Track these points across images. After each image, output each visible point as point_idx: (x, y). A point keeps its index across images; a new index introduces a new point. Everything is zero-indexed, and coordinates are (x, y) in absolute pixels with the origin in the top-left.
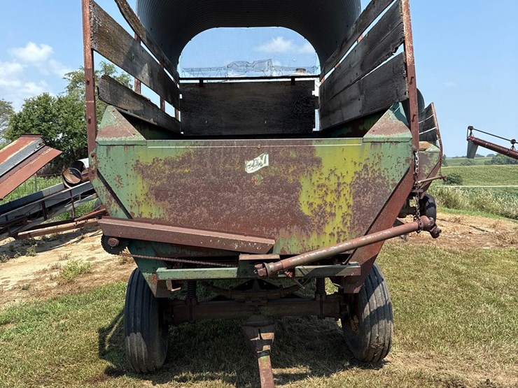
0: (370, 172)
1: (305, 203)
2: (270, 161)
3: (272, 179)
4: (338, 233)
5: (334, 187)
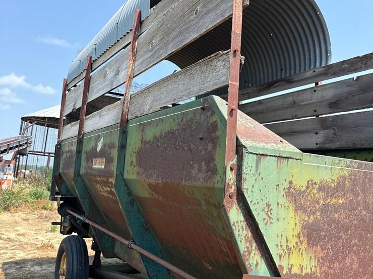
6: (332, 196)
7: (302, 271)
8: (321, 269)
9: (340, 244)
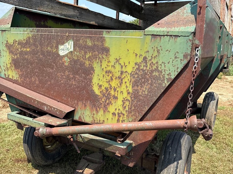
0: (148, 65)
1: (96, 84)
2: (74, 47)
3: (75, 62)
4: (118, 114)
5: (118, 74)
6: (24, 47)
7: (13, 78)
8: (21, 79)
9: (29, 70)
